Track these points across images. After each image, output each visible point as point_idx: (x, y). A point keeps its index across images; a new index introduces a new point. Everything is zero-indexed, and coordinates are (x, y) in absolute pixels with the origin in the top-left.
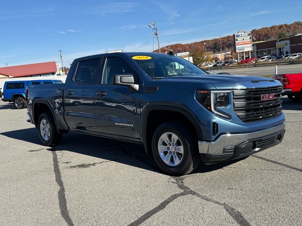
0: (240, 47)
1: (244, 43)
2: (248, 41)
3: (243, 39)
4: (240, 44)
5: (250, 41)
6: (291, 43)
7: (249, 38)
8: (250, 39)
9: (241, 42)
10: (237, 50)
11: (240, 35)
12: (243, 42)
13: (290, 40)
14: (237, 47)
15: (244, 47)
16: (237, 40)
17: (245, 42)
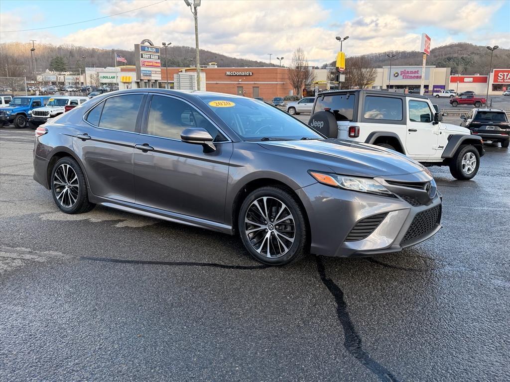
0: (146, 71)
1: (151, 64)
2: (156, 63)
3: (149, 56)
4: (146, 64)
5: (159, 63)
6: (207, 79)
7: (157, 58)
8: (159, 59)
9: (148, 62)
10: (142, 75)
11: (146, 49)
12: (150, 62)
13: (206, 73)
14: (142, 69)
15: (151, 71)
16: (142, 57)
17: (152, 62)
